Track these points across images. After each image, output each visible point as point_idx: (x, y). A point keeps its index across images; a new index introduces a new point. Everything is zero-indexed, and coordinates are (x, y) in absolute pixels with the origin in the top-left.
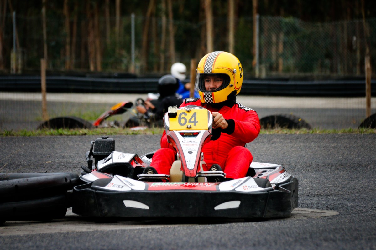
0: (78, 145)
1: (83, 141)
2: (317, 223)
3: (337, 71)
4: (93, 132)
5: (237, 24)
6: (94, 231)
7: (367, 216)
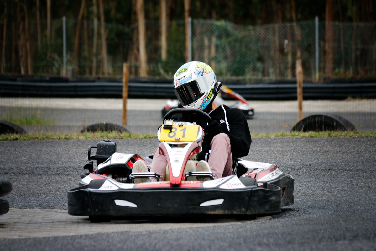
0: (9, 150)
1: (14, 147)
2: (250, 228)
3: (269, 75)
4: (25, 136)
5: (169, 27)
6: (26, 238)
7: (299, 220)
